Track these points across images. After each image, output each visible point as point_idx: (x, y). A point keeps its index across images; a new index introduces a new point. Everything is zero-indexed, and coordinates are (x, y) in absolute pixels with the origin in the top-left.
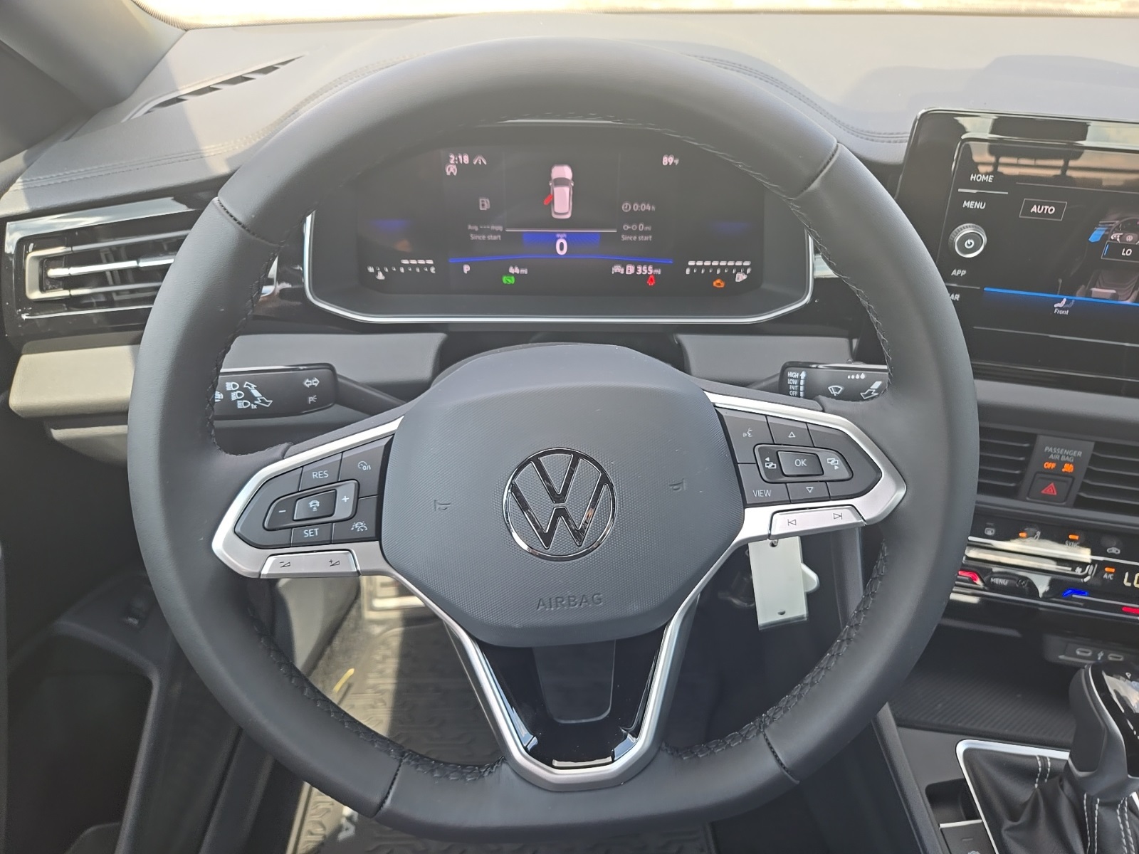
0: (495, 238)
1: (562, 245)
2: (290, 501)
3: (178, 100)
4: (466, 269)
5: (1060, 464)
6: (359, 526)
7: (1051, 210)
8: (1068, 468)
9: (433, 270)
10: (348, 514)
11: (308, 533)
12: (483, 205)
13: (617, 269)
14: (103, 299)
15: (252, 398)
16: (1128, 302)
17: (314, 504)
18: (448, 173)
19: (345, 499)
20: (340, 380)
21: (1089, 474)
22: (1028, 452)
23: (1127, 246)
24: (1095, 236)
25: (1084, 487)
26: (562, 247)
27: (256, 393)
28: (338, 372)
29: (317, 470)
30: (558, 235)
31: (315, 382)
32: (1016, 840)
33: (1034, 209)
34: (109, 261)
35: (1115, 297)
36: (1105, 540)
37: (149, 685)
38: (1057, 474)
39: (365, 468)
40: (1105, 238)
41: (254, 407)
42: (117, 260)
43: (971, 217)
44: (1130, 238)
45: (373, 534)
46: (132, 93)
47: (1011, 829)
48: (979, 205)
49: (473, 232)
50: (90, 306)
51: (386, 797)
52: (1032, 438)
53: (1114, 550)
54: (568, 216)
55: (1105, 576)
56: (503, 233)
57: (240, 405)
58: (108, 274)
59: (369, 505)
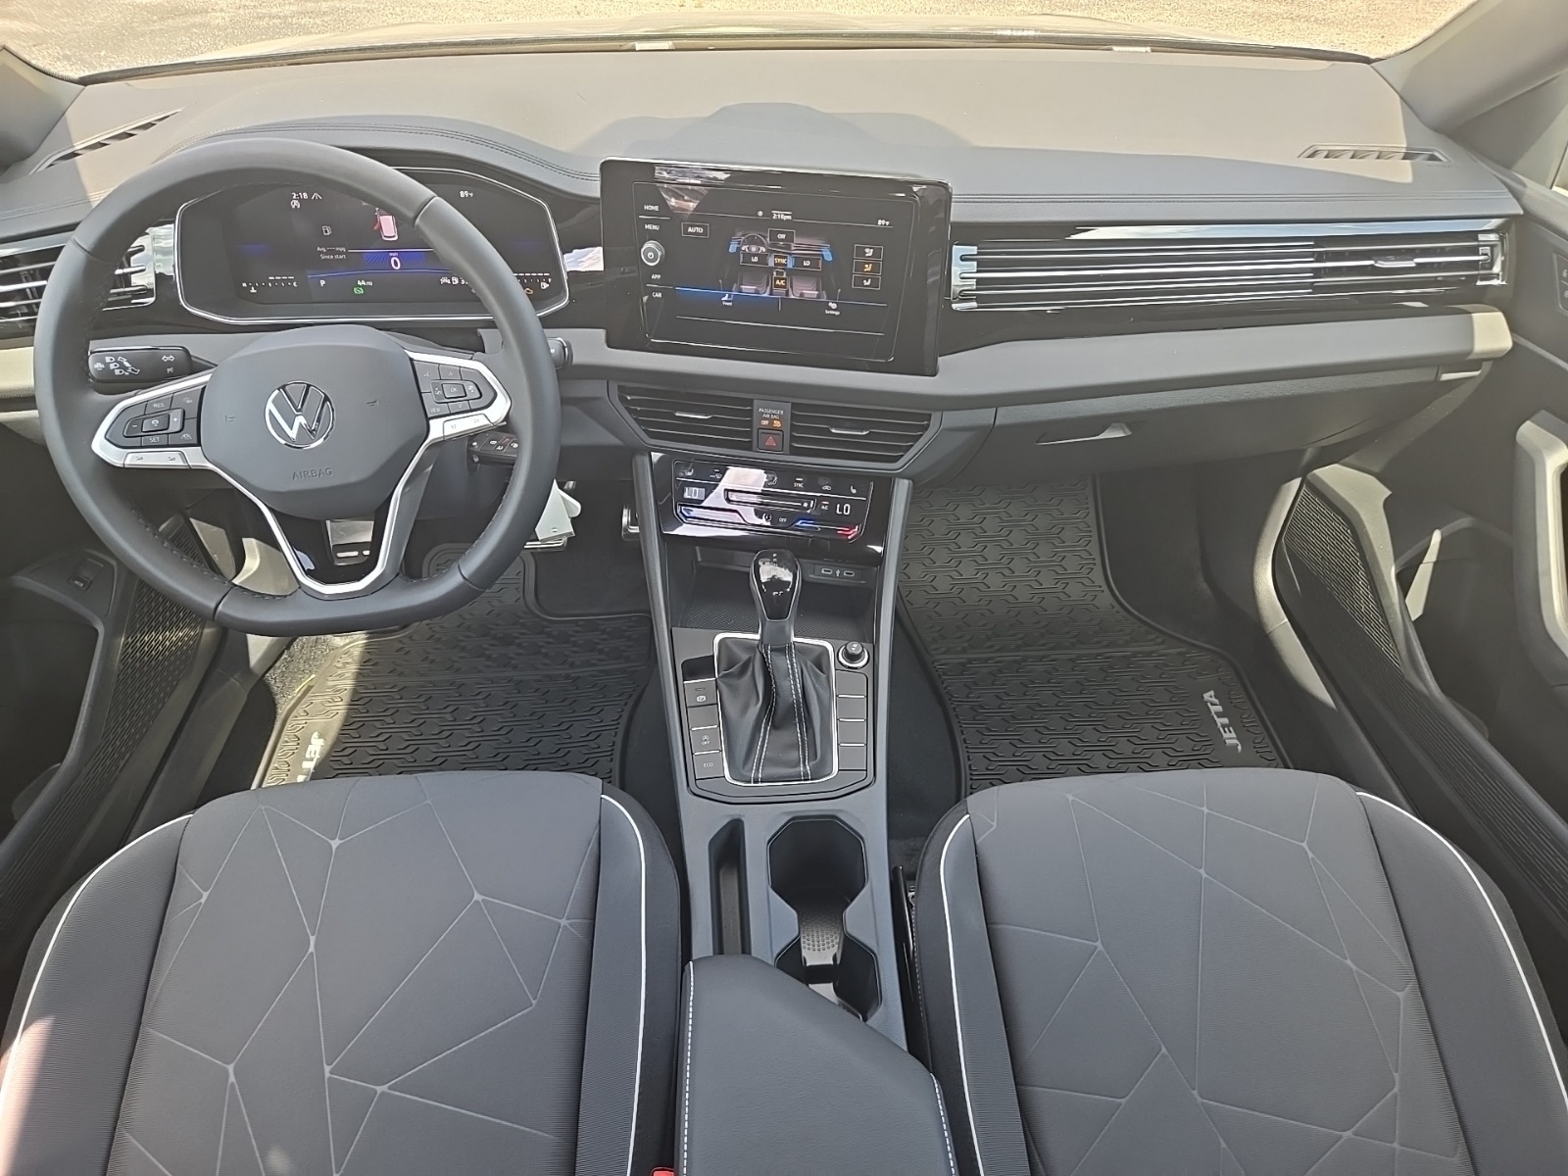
0: (341, 257)
1: (395, 262)
2: (140, 420)
3: (74, 155)
4: (323, 282)
5: (771, 421)
6: (186, 436)
7: (700, 230)
8: (777, 424)
9: (295, 284)
10: (178, 429)
11: (153, 440)
12: (326, 232)
13: (445, 280)
14: (25, 310)
15: (126, 369)
16: (766, 295)
17: (155, 422)
18: (293, 207)
19: (175, 419)
20: (193, 359)
21: (793, 428)
22: (750, 413)
23: (754, 255)
24: (733, 248)
25: (793, 439)
26: (395, 263)
27: (127, 364)
28: (191, 353)
29: (157, 402)
30: (391, 254)
31: (171, 358)
32: (726, 684)
33: (690, 230)
34: (28, 281)
35: (757, 292)
36: (821, 481)
37: (96, 631)
38: (771, 428)
39: (188, 402)
40: (739, 249)
41: (127, 374)
42: (34, 280)
43: (652, 236)
44: (754, 249)
45: (195, 442)
46: (35, 152)
47: (725, 676)
48: (655, 227)
49: (322, 252)
50: (16, 316)
51: (219, 604)
52: (750, 402)
53: (827, 488)
54: (396, 238)
55: (823, 507)
56: (345, 253)
57: (117, 372)
58: (28, 290)
59: (191, 424)
